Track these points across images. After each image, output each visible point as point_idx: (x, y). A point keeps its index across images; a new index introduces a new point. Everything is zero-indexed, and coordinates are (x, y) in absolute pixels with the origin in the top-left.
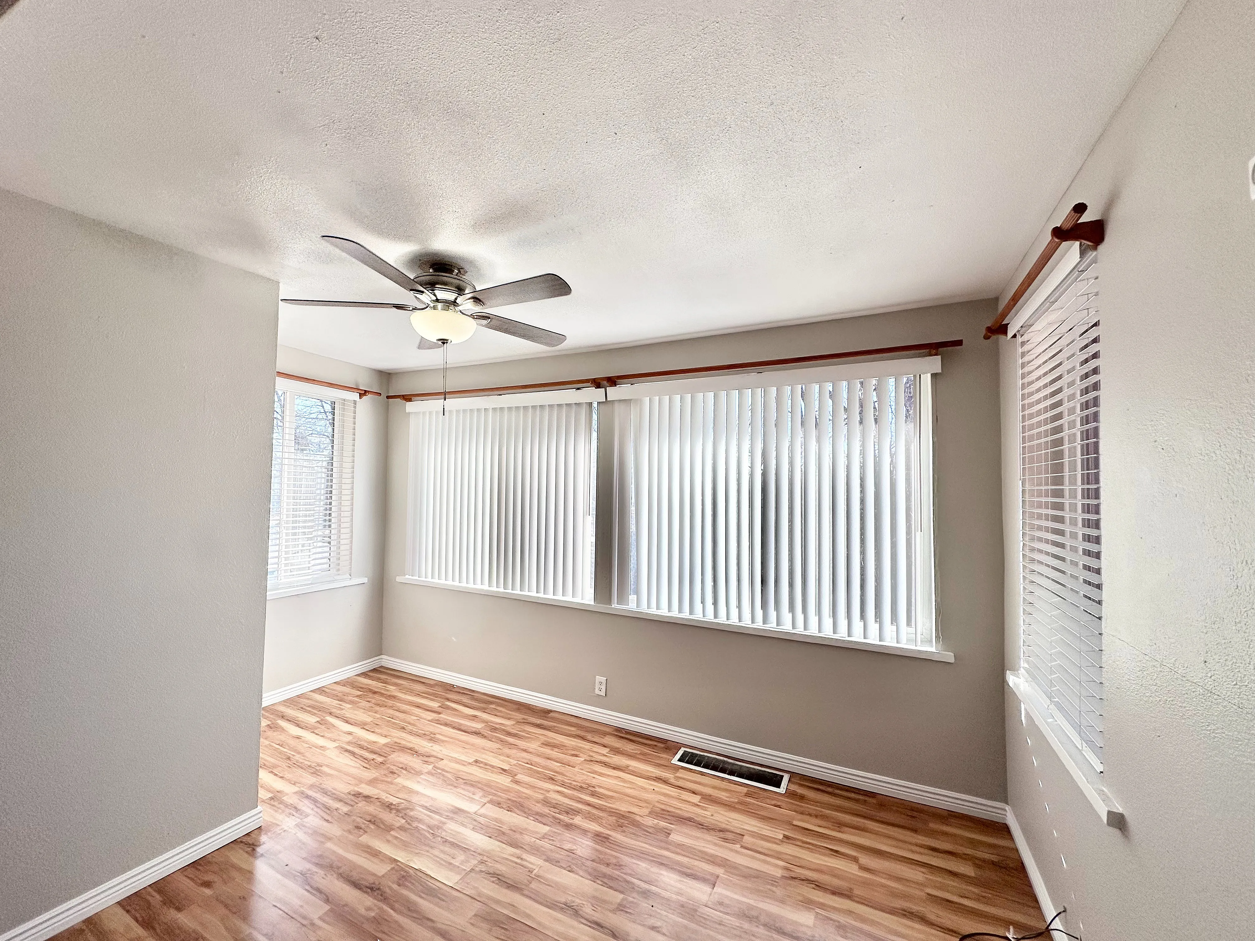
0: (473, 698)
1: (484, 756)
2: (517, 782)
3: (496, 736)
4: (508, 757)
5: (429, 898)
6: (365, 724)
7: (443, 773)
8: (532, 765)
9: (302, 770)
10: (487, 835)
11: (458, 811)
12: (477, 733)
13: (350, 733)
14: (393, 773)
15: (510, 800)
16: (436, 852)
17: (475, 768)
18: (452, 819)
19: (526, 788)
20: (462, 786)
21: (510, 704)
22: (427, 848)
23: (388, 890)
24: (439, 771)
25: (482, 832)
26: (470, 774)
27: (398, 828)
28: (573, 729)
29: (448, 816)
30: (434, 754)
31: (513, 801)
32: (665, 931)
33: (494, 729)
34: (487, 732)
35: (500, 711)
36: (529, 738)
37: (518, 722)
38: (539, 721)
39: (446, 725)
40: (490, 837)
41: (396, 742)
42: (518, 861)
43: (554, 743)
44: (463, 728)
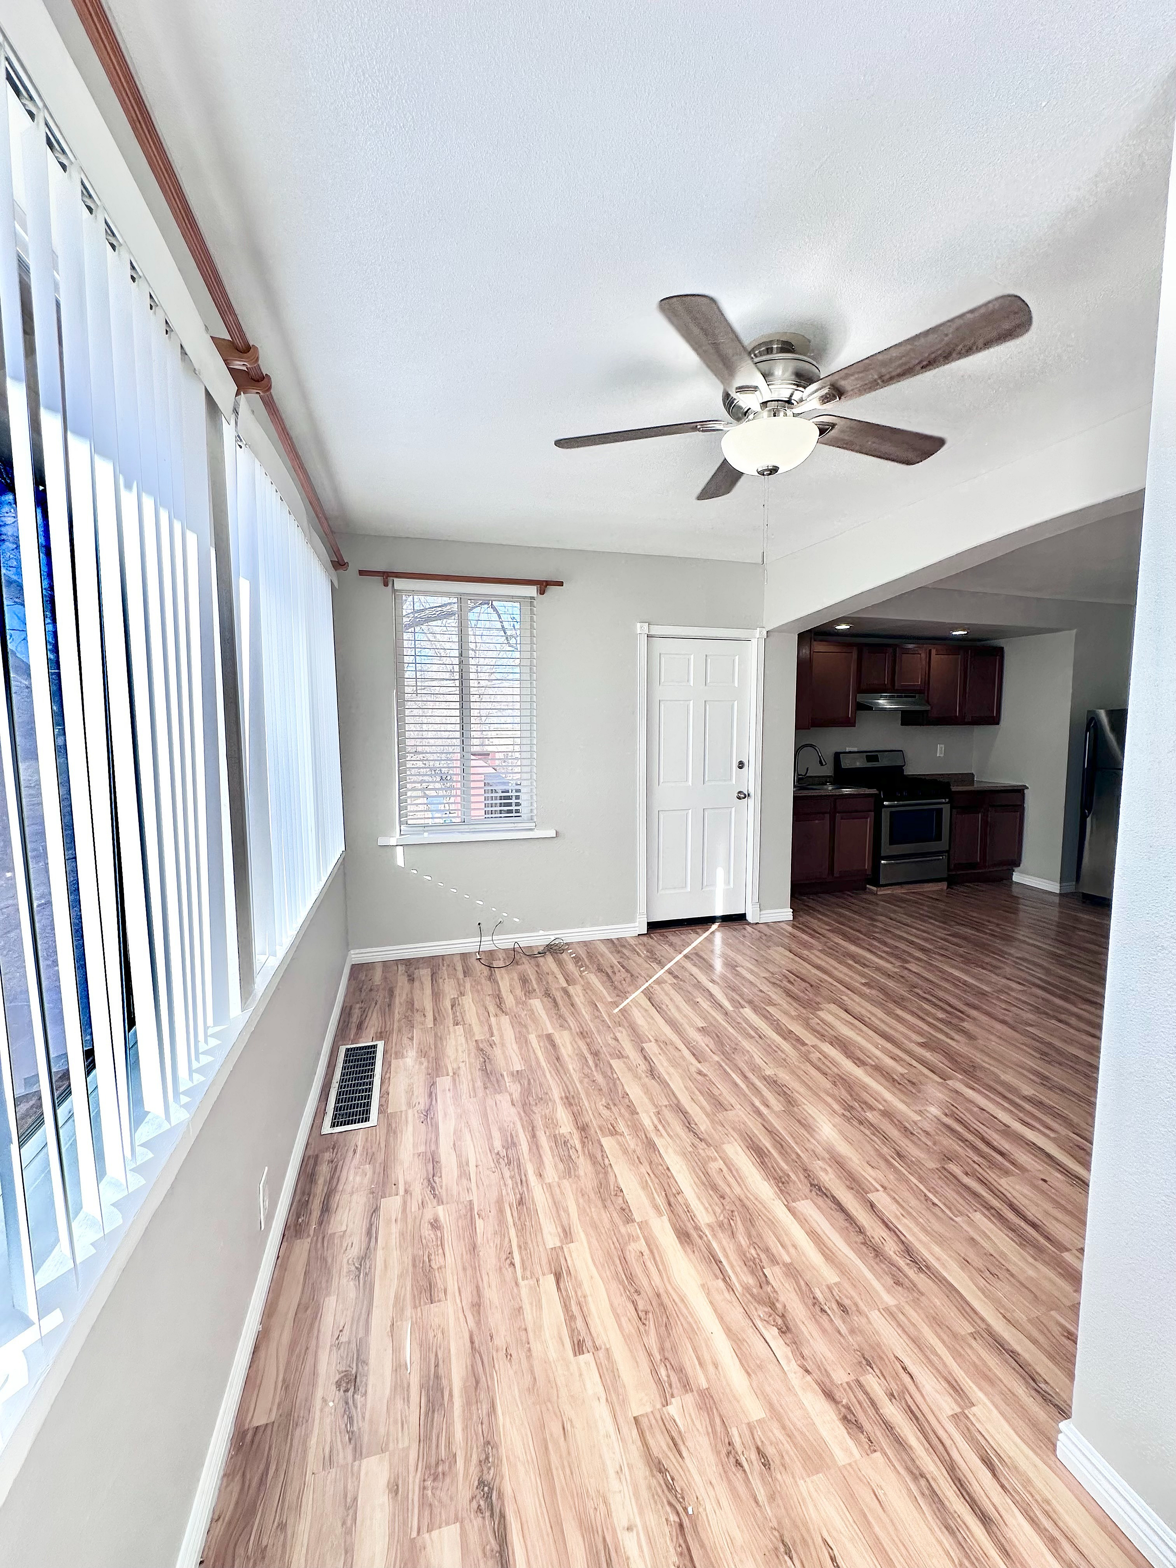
11: (683, 1236)
16: (737, 1190)
18: (697, 1228)
19: (566, 1211)
22: (745, 1201)
23: (802, 1177)
25: (672, 1180)
27: (778, 1264)
29: (701, 1237)
32: (612, 1035)
42: (660, 1127)
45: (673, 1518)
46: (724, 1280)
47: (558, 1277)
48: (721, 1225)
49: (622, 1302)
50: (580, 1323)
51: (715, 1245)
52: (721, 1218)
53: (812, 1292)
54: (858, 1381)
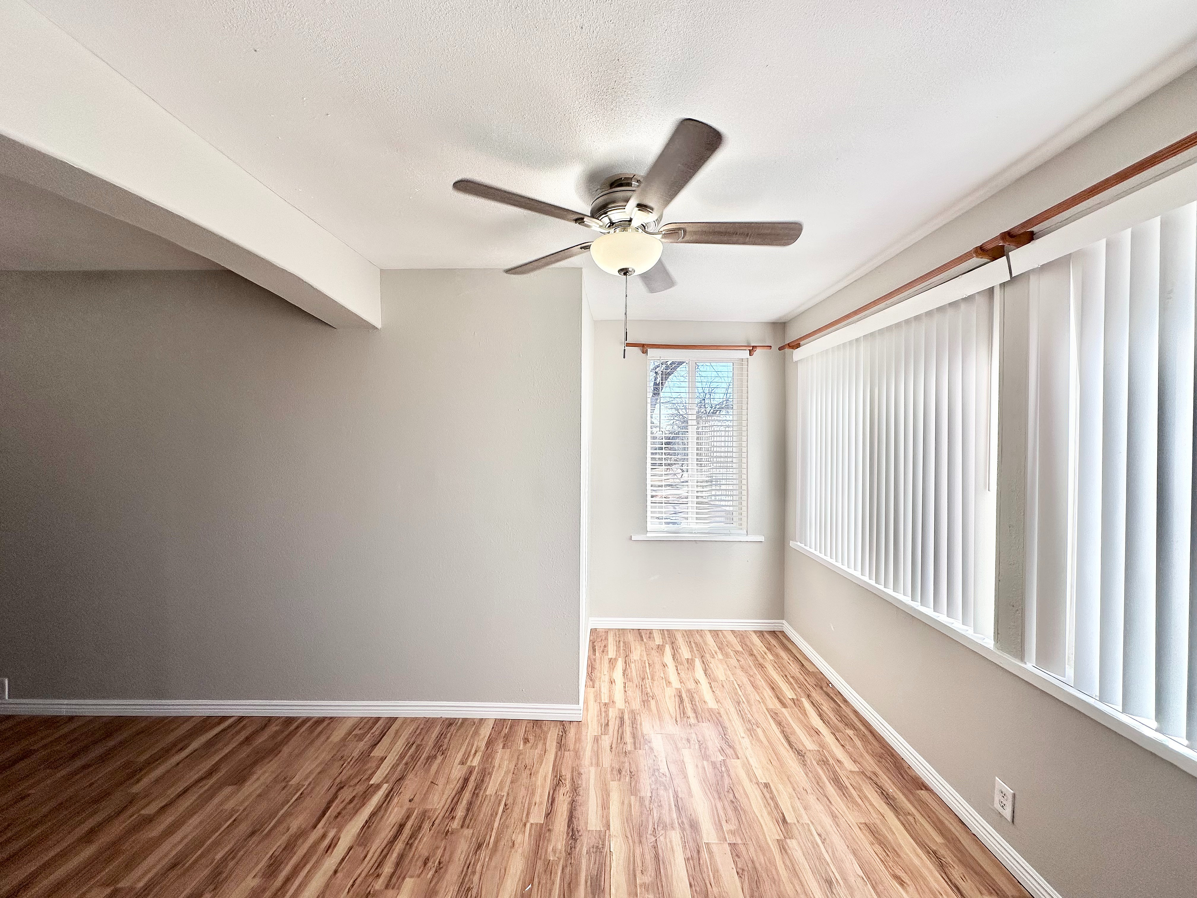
0: (838, 711)
1: (781, 787)
2: (783, 848)
3: (818, 773)
4: (805, 809)
5: (589, 889)
6: (715, 680)
7: (725, 775)
8: (823, 843)
9: (640, 694)
10: (691, 879)
11: (694, 826)
12: (800, 754)
13: (697, 682)
14: (688, 740)
15: (753, 862)
17: (758, 793)
18: (683, 829)
20: (726, 803)
21: (875, 743)
24: (723, 769)
26: (746, 794)
28: (939, 839)
29: (683, 822)
30: (737, 747)
31: (755, 868)
33: (824, 762)
34: (811, 760)
35: (854, 746)
36: (858, 805)
37: (863, 773)
38: (891, 789)
39: (779, 724)
40: (691, 886)
41: (719, 713)
43: (885, 838)
44: (792, 739)
45: (728, 737)
46: (677, 796)
47: (784, 820)
48: (665, 828)
49: (743, 800)
50: (768, 796)
51: (675, 816)
52: (663, 832)
53: (631, 781)
54: (635, 749)
